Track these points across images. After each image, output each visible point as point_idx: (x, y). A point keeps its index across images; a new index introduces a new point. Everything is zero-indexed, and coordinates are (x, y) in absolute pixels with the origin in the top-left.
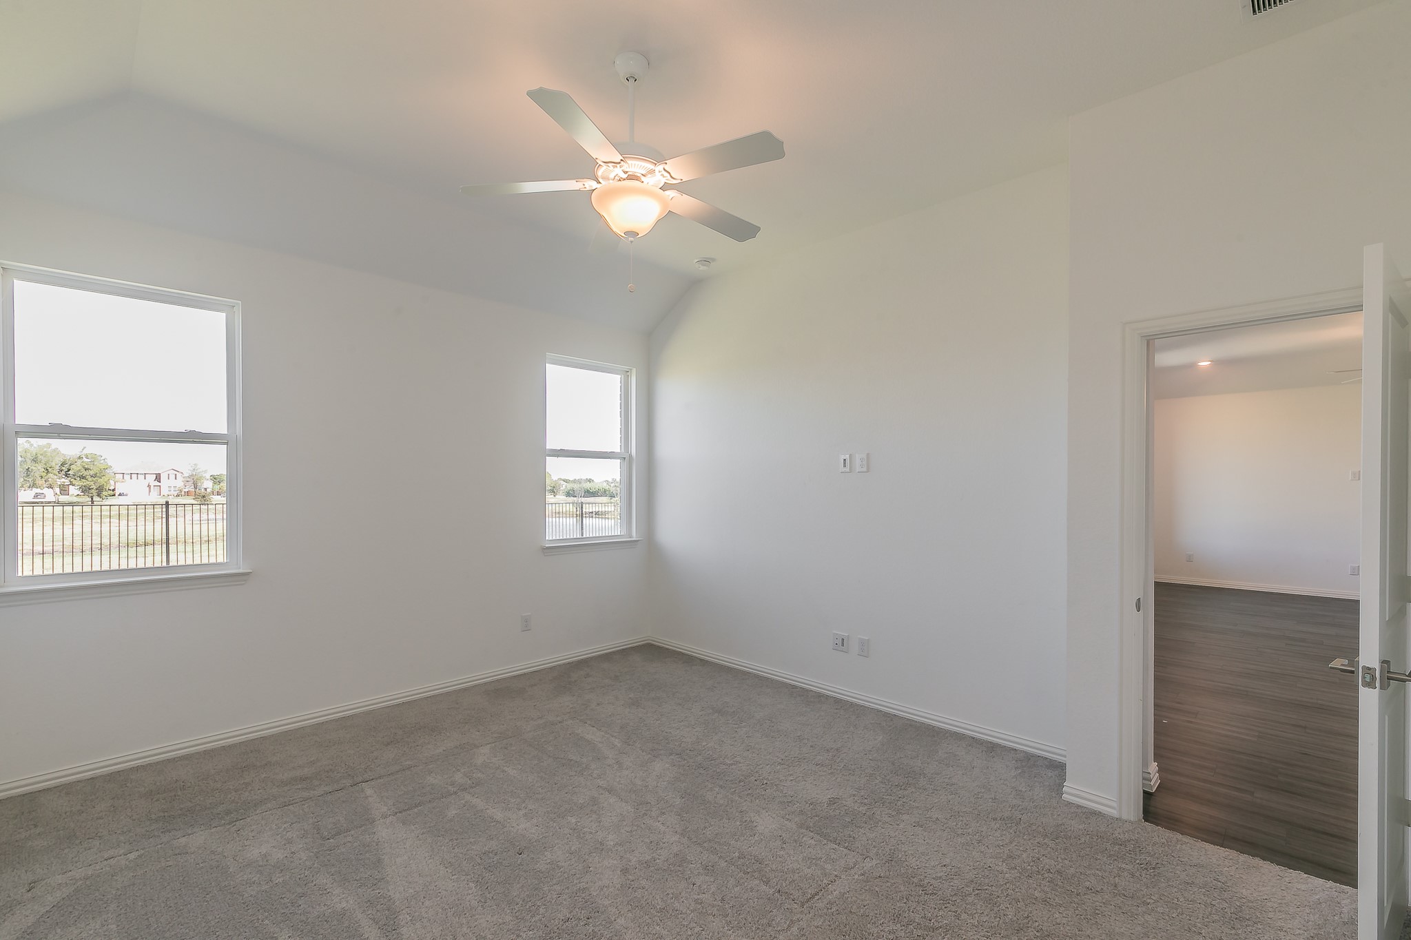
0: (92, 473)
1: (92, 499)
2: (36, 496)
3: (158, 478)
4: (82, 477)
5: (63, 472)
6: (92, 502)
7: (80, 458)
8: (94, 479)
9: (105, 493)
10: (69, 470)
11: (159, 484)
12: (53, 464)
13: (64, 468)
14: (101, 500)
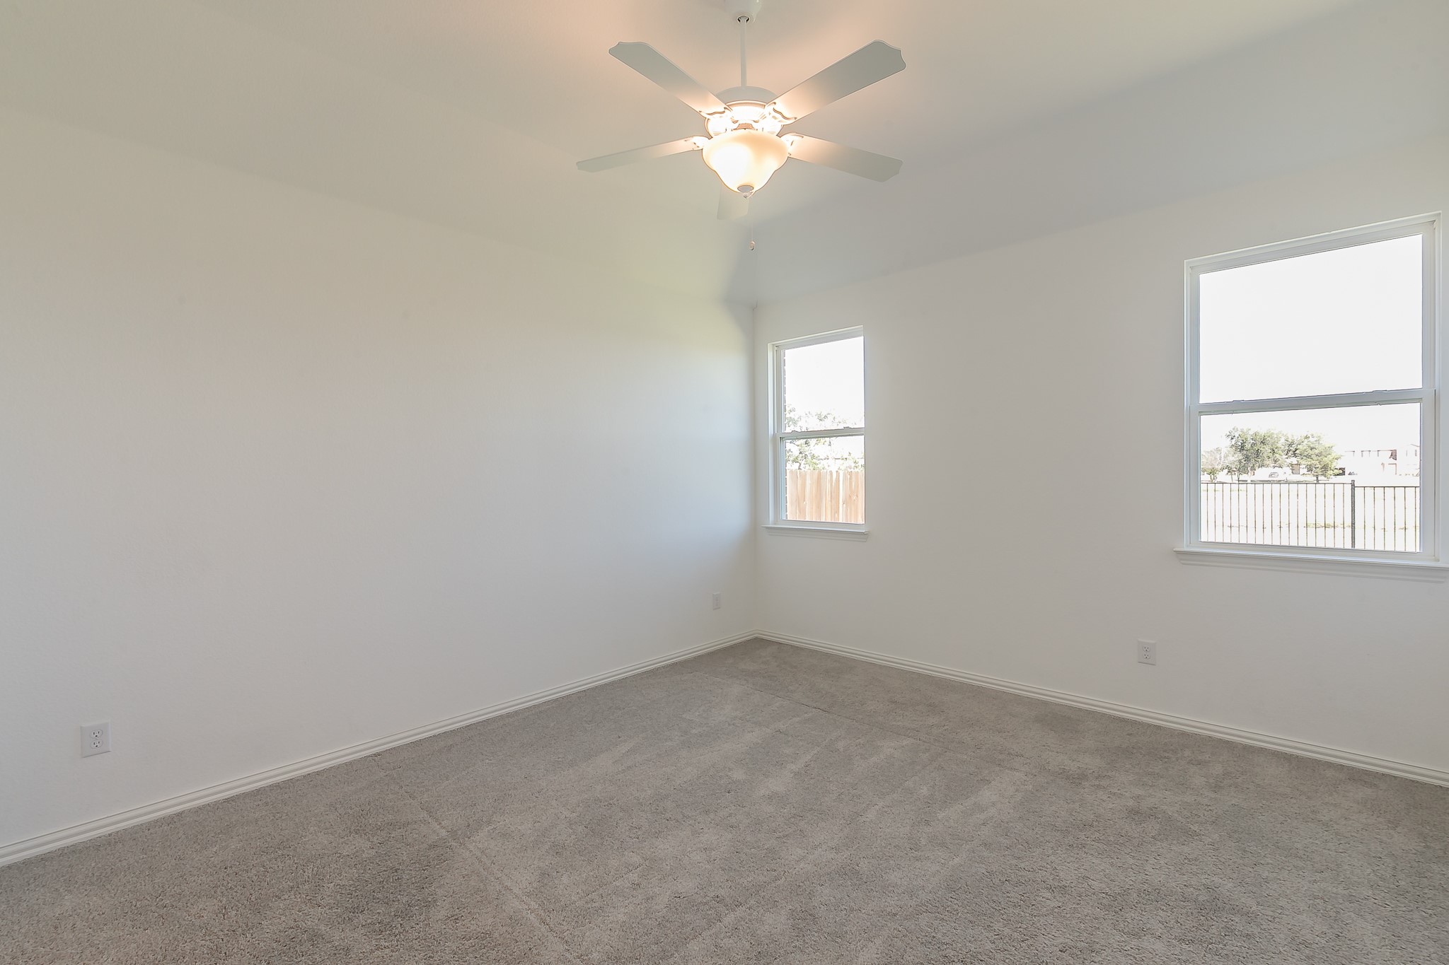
0: (1317, 451)
1: (1317, 478)
2: (1271, 476)
3: (1394, 455)
4: (1309, 456)
5: (1291, 452)
6: (1317, 480)
7: (1307, 437)
8: (1319, 458)
9: (1330, 472)
10: (1296, 450)
11: (1394, 461)
12: (1279, 445)
13: (1292, 448)
14: (1326, 479)
